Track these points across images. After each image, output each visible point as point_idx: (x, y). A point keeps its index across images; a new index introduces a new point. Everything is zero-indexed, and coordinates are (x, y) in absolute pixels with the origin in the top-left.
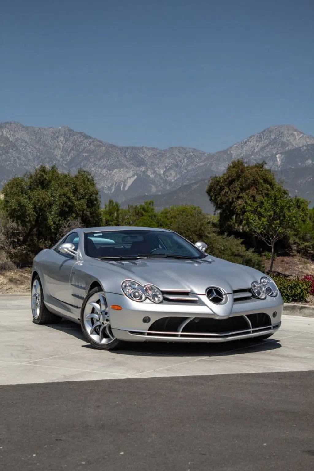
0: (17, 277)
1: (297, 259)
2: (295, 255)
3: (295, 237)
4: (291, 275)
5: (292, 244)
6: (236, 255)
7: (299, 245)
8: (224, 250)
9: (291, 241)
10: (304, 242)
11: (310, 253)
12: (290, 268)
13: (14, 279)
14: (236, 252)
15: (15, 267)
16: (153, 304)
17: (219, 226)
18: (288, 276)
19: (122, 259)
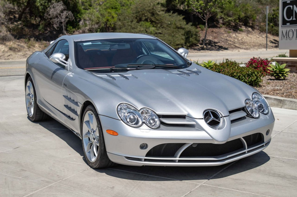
0: (15, 46)
1: (223, 30)
2: (221, 27)
3: (221, 14)
4: (219, 42)
5: (219, 19)
6: (179, 28)
7: (224, 19)
8: (170, 24)
9: (219, 16)
10: (228, 17)
11: (232, 25)
12: (218, 37)
13: (13, 48)
14: (179, 26)
15: (14, 38)
16: (150, 130)
17: (166, 5)
18: (217, 43)
19: (111, 71)
